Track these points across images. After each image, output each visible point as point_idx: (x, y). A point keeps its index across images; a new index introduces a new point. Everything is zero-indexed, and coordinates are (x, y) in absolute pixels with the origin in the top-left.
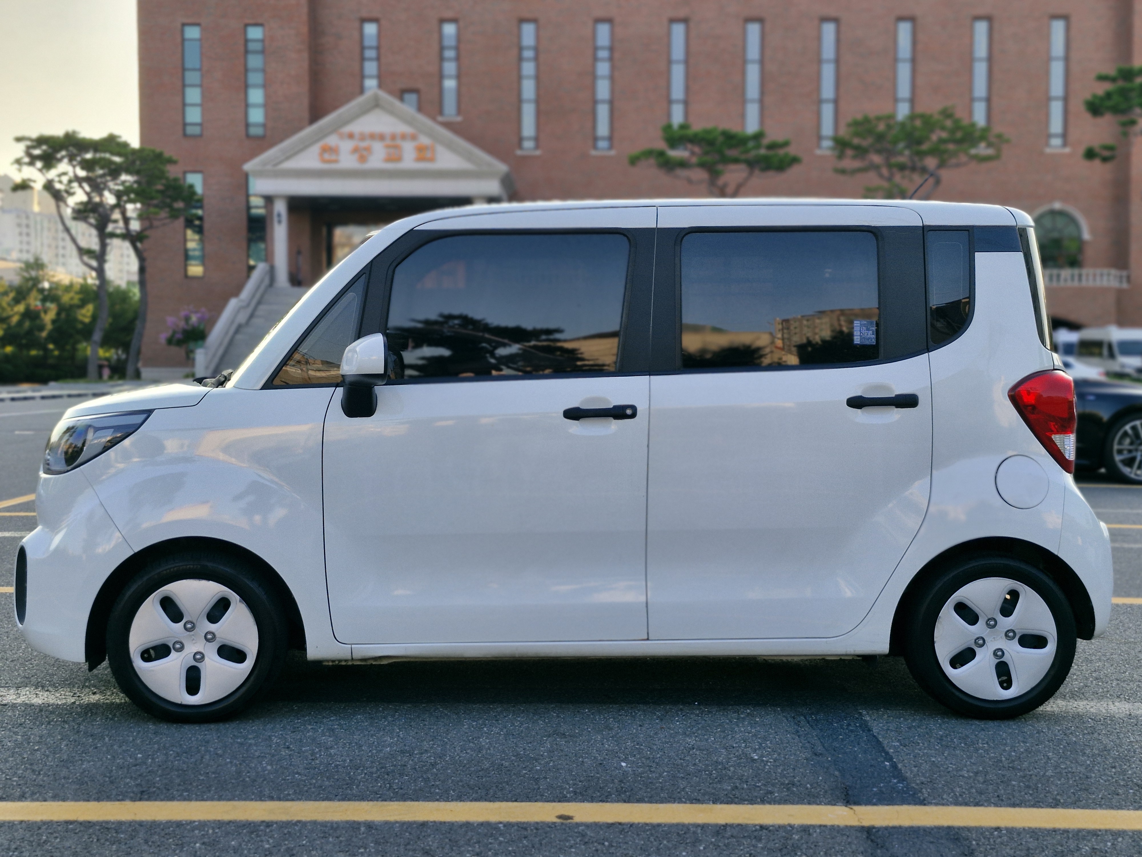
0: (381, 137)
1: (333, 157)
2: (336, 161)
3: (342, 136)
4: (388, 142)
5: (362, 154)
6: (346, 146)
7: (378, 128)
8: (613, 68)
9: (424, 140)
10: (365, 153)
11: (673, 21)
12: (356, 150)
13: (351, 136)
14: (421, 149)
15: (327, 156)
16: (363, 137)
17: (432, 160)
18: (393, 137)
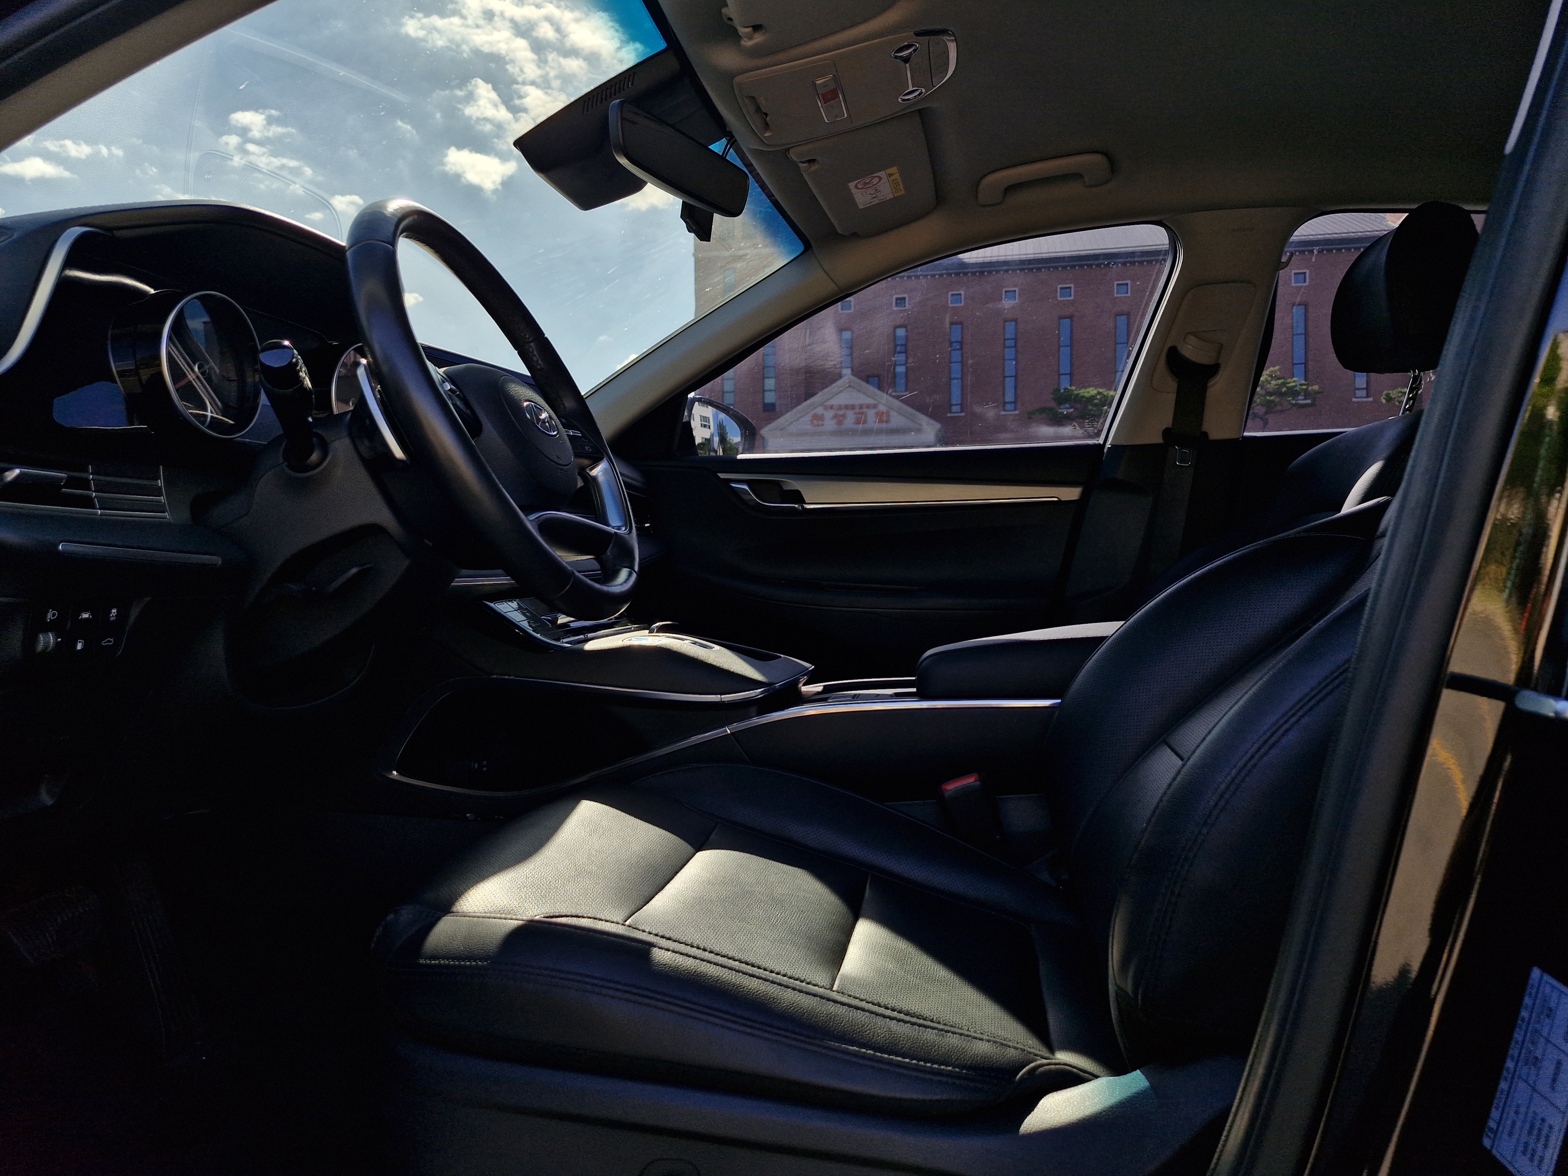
0: (853, 407)
1: (820, 423)
2: (823, 425)
3: (826, 408)
4: (857, 411)
5: (839, 419)
6: (829, 414)
7: (850, 402)
8: (1017, 351)
9: (882, 408)
10: (841, 418)
11: (1061, 318)
12: (835, 416)
13: (832, 407)
14: (879, 415)
15: (815, 422)
16: (840, 408)
17: (887, 422)
18: (861, 407)
